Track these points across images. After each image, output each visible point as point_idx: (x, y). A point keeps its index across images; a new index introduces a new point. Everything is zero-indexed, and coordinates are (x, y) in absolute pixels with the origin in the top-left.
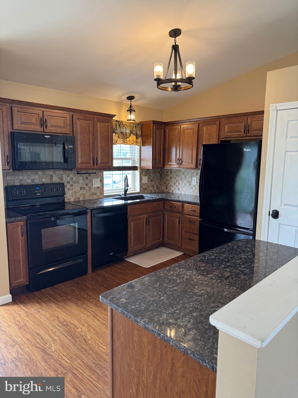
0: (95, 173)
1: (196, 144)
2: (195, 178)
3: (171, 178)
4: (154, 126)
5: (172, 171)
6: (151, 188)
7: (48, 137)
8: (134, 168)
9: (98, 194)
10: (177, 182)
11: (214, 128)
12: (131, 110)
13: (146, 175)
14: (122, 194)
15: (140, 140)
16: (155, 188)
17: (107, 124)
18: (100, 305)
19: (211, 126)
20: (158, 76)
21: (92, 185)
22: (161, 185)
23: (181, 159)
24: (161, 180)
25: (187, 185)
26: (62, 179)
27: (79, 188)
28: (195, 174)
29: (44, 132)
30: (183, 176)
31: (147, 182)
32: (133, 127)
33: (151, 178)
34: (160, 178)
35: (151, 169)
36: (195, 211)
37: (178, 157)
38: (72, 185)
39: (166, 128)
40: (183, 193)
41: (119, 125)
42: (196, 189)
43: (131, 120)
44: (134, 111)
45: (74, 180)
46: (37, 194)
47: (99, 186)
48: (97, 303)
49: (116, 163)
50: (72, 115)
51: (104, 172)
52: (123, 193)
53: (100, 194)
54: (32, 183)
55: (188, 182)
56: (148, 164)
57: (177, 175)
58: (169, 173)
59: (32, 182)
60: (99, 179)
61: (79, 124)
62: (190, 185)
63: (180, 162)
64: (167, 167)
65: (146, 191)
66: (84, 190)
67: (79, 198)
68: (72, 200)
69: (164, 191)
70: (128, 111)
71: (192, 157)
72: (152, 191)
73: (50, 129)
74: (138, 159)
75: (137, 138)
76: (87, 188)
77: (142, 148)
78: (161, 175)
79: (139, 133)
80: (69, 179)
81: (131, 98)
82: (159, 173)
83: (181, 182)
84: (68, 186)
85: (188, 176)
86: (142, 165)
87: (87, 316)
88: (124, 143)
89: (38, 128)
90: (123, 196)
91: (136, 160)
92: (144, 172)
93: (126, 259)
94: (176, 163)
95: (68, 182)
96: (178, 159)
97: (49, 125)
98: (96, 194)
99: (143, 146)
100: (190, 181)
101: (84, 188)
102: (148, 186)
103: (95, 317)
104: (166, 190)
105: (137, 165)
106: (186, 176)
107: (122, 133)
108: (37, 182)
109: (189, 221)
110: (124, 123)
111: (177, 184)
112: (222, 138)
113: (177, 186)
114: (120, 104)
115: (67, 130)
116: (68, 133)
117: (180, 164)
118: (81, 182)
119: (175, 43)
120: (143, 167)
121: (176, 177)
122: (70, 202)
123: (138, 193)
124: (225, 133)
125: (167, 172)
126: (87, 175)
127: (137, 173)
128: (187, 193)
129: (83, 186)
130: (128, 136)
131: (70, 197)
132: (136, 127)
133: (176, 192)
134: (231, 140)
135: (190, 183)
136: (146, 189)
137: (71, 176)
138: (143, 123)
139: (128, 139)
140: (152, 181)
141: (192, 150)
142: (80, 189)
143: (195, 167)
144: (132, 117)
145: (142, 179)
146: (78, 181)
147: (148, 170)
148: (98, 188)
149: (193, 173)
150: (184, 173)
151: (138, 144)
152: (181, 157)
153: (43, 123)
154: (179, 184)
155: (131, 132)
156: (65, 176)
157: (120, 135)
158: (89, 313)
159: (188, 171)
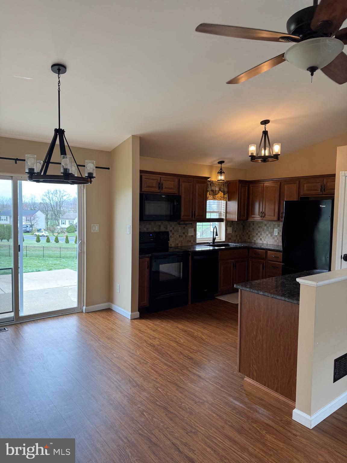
0: (192, 224)
1: (278, 199)
2: (277, 230)
3: (253, 229)
4: (240, 184)
5: (255, 223)
6: (235, 238)
7: (164, 196)
8: (220, 220)
9: (192, 241)
10: (259, 233)
11: (294, 187)
12: (221, 173)
13: (231, 227)
14: (211, 242)
15: (226, 196)
16: (238, 238)
17: (203, 185)
19: (292, 185)
20: (252, 153)
21: (188, 234)
22: (243, 235)
23: (264, 213)
24: (243, 231)
25: (269, 235)
26: (167, 229)
27: (178, 236)
28: (276, 226)
29: (160, 193)
30: (266, 227)
31: (231, 233)
32: (221, 185)
33: (235, 229)
34: (243, 229)
35: (237, 220)
36: (278, 257)
37: (261, 210)
38: (173, 234)
39: (251, 185)
40: (265, 242)
41: (210, 184)
42: (277, 239)
43: (221, 180)
44: (224, 173)
45: (175, 229)
47: (193, 234)
49: (208, 216)
50: (179, 179)
51: (197, 223)
53: (194, 241)
55: (270, 233)
56: (234, 217)
57: (259, 227)
58: (252, 225)
60: (193, 229)
61: (183, 185)
62: (272, 235)
63: (263, 215)
64: (250, 220)
65: (230, 241)
66: (181, 238)
67: (178, 244)
68: (173, 245)
69: (246, 241)
70: (218, 173)
71: (275, 211)
72: (235, 240)
73: (165, 190)
74: (224, 212)
75: (224, 195)
76: (184, 236)
78: (244, 226)
79: (226, 190)
80: (171, 228)
81: (221, 162)
82: (242, 224)
83: (263, 233)
84: (171, 234)
85: (270, 228)
86: (227, 218)
88: (214, 199)
89: (157, 190)
90: (211, 244)
91: (222, 213)
92: (229, 223)
93: (216, 297)
94: (259, 216)
95: (171, 231)
96: (261, 212)
97: (164, 188)
98: (190, 241)
99: (228, 201)
100: (272, 232)
101: (182, 236)
102: (232, 236)
104: (249, 240)
105: (223, 217)
106: (268, 228)
107: (212, 191)
109: (272, 266)
110: (214, 182)
112: (301, 195)
113: (259, 236)
114: (211, 167)
116: (176, 192)
117: (263, 217)
118: (180, 231)
119: (265, 129)
121: (259, 229)
122: (172, 247)
123: (223, 242)
124: (304, 191)
125: (250, 224)
126: (184, 225)
127: (223, 224)
128: (269, 243)
130: (217, 193)
131: (172, 243)
132: (223, 185)
133: (259, 241)
134: (309, 197)
136: (230, 239)
137: (173, 226)
138: (230, 182)
139: (217, 196)
140: (235, 232)
141: (275, 205)
143: (277, 220)
144: (222, 178)
145: (227, 230)
146: (178, 230)
147: (232, 221)
148: (192, 236)
150: (266, 225)
151: (224, 199)
152: (264, 211)
153: (160, 186)
154: (261, 234)
155: (220, 190)
156: (169, 226)
159: (270, 223)
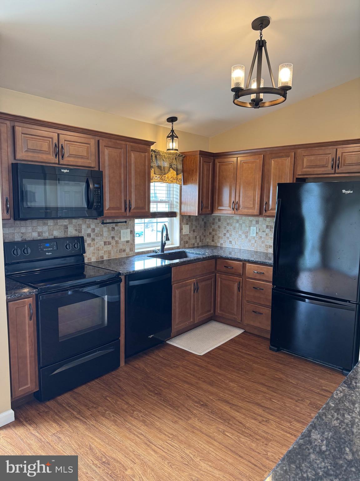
0: (126, 222)
1: (260, 182)
2: (255, 228)
3: (219, 227)
4: (202, 158)
5: (222, 218)
6: (193, 241)
7: (66, 171)
8: (171, 214)
9: (128, 250)
10: (228, 232)
11: (288, 162)
12: (172, 136)
13: (187, 224)
14: (158, 250)
15: (181, 176)
16: (198, 240)
17: (143, 154)
18: (151, 422)
19: (283, 158)
20: (238, 83)
21: (120, 238)
22: (205, 236)
23: (237, 203)
24: (205, 230)
25: (243, 236)
26: (80, 231)
27: (103, 243)
28: (254, 222)
29: (59, 164)
30: (237, 225)
31: (188, 233)
32: (173, 159)
33: (194, 228)
34: (204, 227)
35: (197, 215)
36: (263, 273)
37: (233, 199)
38: (93, 240)
39: (217, 161)
40: (236, 247)
41: (156, 157)
42: (255, 242)
43: (172, 149)
44: (177, 137)
45: (96, 231)
46: (47, 254)
47: (129, 239)
48: (145, 419)
49: (153, 208)
50: (99, 141)
51: (137, 221)
52: (160, 248)
53: (130, 250)
54: (39, 238)
55: (244, 233)
56: (192, 209)
57: (228, 224)
58: (217, 220)
59: (39, 236)
60: (129, 230)
61: (106, 153)
62: (247, 237)
63: (236, 207)
64: (216, 214)
65: (187, 245)
66: (109, 246)
67: (102, 257)
68: (93, 259)
69: (209, 244)
70: (168, 137)
71: (254, 200)
72: (194, 244)
73: (68, 160)
74: (177, 202)
75: (177, 174)
76: (113, 243)
77: (183, 187)
78: (205, 223)
79: (180, 167)
80: (89, 231)
81: (172, 120)
82: (203, 220)
83: (233, 233)
84: (88, 241)
85: (243, 225)
86: (182, 211)
87: (136, 443)
88: (162, 180)
89: (51, 159)
90: (160, 253)
91: (175, 203)
92: (186, 219)
93: (168, 342)
94: (231, 208)
95: (89, 235)
96: (233, 203)
97: (66, 155)
98: (124, 251)
99: (184, 184)
100: (248, 232)
101: (109, 243)
102: (189, 238)
103: (148, 446)
104: (212, 244)
105: (177, 210)
106: (241, 225)
107: (159, 167)
108: (46, 235)
109: (254, 288)
110: (161, 154)
111: (228, 235)
112: (299, 175)
113: (228, 238)
114: (156, 127)
115: (91, 162)
116: (93, 166)
117: (237, 210)
118: (105, 234)
119: (261, 38)
120: (185, 213)
121: (227, 227)
122: (91, 263)
123: (178, 248)
124: (303, 168)
125: (214, 219)
126: (114, 225)
127: (176, 221)
128: (242, 248)
129: (108, 240)
130: (166, 171)
131: (90, 256)
132: (176, 159)
133: (227, 245)
134: (307, 178)
135: (247, 234)
136: (187, 242)
137: (93, 226)
138: (185, 154)
139: (166, 176)
140: (194, 232)
141: (255, 190)
142: (105, 245)
143: (258, 214)
144: (173, 145)
145: (182, 229)
146: (101, 233)
147: (190, 216)
148: (128, 242)
149: (251, 221)
150: (238, 221)
151: (178, 182)
152: (237, 200)
153: (58, 151)
154: (231, 235)
155: (171, 166)
156: (84, 227)
157: (157, 170)
158: (137, 438)
159: (244, 218)
